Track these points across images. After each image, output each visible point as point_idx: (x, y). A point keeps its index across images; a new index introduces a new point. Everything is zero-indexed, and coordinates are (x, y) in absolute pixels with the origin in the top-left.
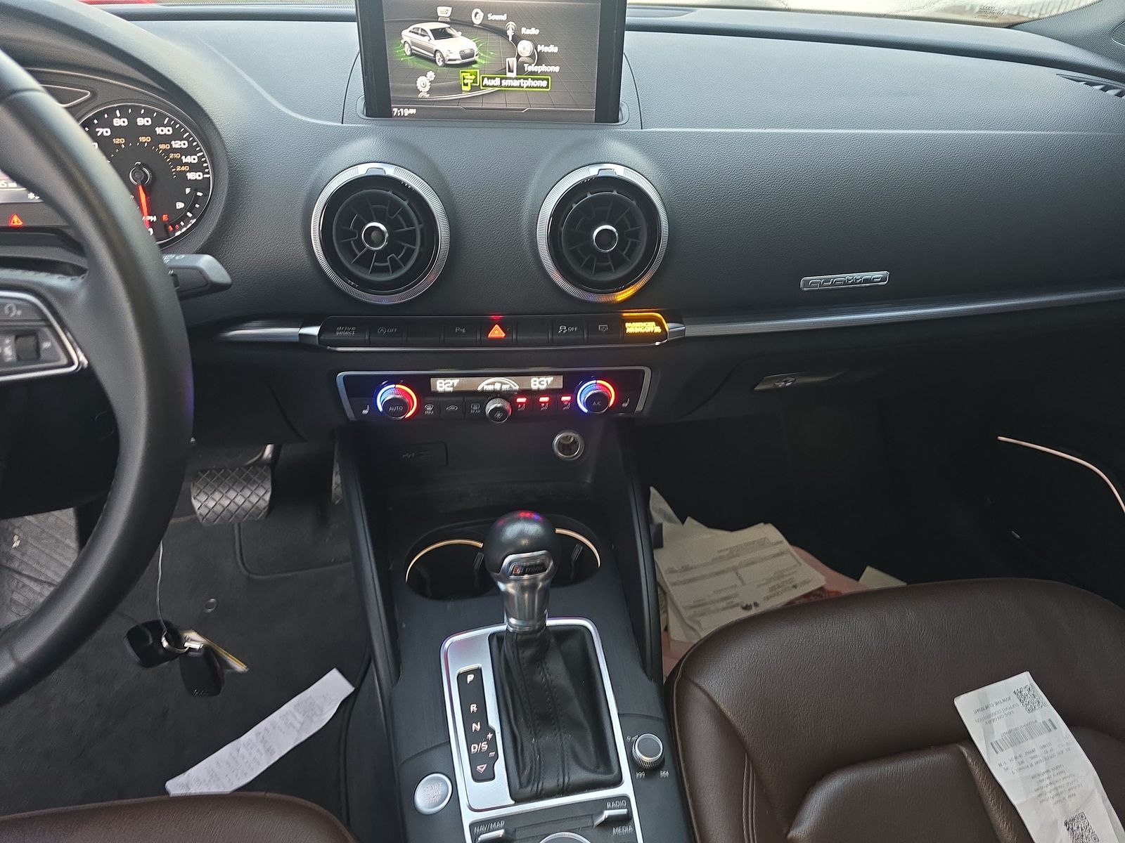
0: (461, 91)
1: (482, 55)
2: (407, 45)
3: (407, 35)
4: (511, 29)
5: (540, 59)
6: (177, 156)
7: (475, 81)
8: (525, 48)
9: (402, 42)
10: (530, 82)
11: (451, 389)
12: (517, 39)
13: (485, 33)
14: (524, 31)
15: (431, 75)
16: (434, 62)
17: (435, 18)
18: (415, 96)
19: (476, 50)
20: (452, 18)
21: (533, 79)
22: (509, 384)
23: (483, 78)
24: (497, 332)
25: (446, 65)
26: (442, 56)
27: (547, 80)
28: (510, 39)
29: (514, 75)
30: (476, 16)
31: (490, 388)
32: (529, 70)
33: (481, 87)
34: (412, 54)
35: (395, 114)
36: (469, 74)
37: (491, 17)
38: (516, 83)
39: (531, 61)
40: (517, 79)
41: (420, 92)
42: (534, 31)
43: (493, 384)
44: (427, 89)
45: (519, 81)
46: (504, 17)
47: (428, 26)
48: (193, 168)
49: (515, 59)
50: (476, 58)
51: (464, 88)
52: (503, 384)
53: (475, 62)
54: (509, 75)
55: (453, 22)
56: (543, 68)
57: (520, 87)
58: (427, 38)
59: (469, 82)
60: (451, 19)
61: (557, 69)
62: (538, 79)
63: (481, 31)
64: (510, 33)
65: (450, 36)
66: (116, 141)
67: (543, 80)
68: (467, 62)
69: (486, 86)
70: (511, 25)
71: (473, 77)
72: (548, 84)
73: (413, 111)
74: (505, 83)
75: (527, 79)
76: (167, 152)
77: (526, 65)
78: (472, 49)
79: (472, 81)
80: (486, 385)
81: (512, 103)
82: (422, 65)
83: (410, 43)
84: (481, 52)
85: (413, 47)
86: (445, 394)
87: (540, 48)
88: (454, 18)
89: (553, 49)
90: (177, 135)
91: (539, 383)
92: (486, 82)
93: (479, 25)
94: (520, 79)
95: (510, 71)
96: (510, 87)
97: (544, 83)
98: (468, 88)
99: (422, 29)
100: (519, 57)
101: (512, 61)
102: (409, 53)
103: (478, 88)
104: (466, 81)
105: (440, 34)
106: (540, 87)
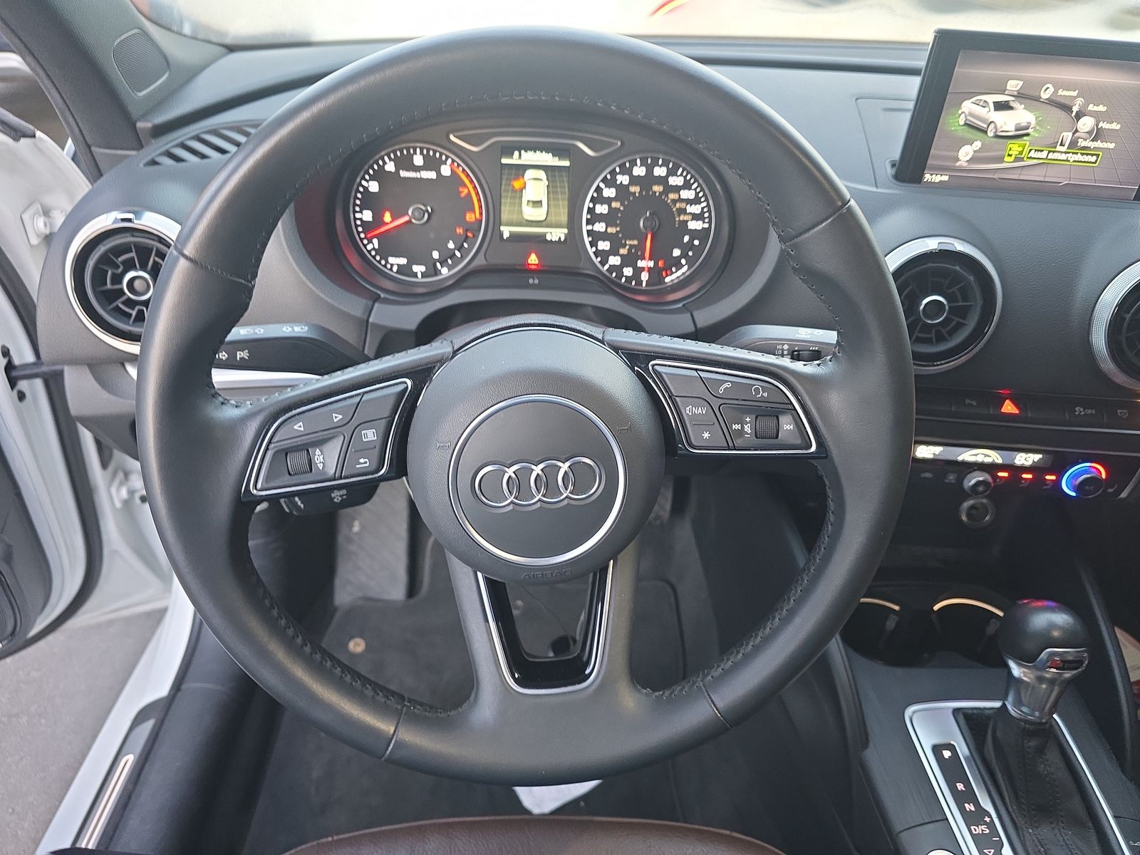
0: (1001, 160)
1: (1038, 128)
2: (963, 116)
3: (967, 106)
4: (1077, 105)
5: (1098, 134)
6: (683, 205)
7: (1021, 153)
8: (1086, 124)
9: (960, 112)
10: (1079, 157)
11: (931, 456)
12: (1079, 116)
13: (1049, 107)
14: (1091, 107)
15: (978, 145)
16: (986, 132)
17: (1003, 92)
18: (953, 164)
19: (1033, 123)
20: (1020, 91)
21: (1082, 154)
22: (993, 457)
23: (1031, 150)
24: (1009, 408)
25: (997, 136)
26: (996, 127)
27: (1098, 156)
28: (1074, 114)
29: (1064, 149)
30: (1046, 90)
31: (972, 459)
32: (1082, 145)
33: (1025, 159)
34: (966, 124)
35: (925, 180)
36: (1017, 145)
37: (1061, 92)
38: (1064, 157)
39: (1087, 135)
40: (1066, 153)
41: (958, 160)
42: (1102, 108)
43: (976, 455)
44: (968, 158)
45: (1067, 155)
46: (1075, 94)
47: (991, 99)
48: (696, 217)
49: (1071, 134)
50: (1030, 131)
51: (1007, 159)
52: (986, 456)
53: (1028, 135)
54: (1059, 148)
55: (1020, 96)
56: (1098, 144)
57: (1067, 160)
58: (987, 109)
59: (1014, 153)
60: (1018, 93)
61: (1112, 146)
62: (1087, 154)
63: (1047, 105)
64: (1075, 109)
65: (1011, 108)
66: (632, 189)
67: (1092, 155)
68: (1020, 134)
69: (1031, 158)
70: (1080, 101)
71: (1021, 149)
72: (1097, 160)
73: (945, 178)
74: (1051, 156)
75: (1077, 153)
76: (674, 201)
77: (1080, 140)
78: (1029, 123)
79: (1018, 153)
80: (968, 455)
81: (1051, 175)
82: (971, 134)
83: (967, 113)
84: (1038, 125)
85: (968, 118)
86: (924, 461)
87: (1101, 124)
88: (1022, 92)
89: (1115, 126)
90: (687, 186)
91: (1024, 459)
92: (1032, 154)
93: (1046, 99)
94: (1069, 153)
95: (1062, 145)
96: (1057, 160)
97: (1093, 159)
98: (1012, 159)
99: (985, 101)
100: (1077, 131)
101: (1068, 136)
102: (962, 123)
103: (1022, 160)
104: (1010, 153)
105: (1000, 106)
106: (1088, 162)
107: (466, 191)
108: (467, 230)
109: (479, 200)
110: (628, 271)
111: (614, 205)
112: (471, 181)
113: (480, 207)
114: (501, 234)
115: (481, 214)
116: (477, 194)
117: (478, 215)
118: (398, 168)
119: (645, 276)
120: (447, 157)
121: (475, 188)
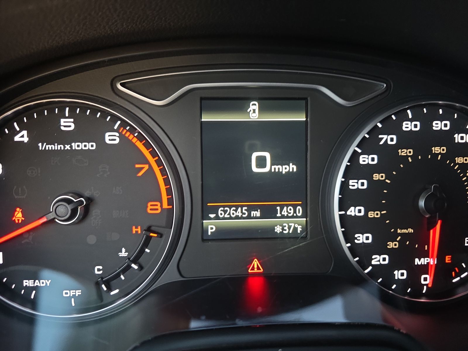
107: (146, 167)
108: (149, 229)
109: (167, 182)
110: (400, 274)
111: (376, 177)
112: (154, 154)
113: (169, 192)
114: (204, 231)
115: (170, 202)
116: (163, 172)
117: (165, 206)
118: (34, 139)
119: (426, 280)
120: (115, 119)
121: (159, 163)
